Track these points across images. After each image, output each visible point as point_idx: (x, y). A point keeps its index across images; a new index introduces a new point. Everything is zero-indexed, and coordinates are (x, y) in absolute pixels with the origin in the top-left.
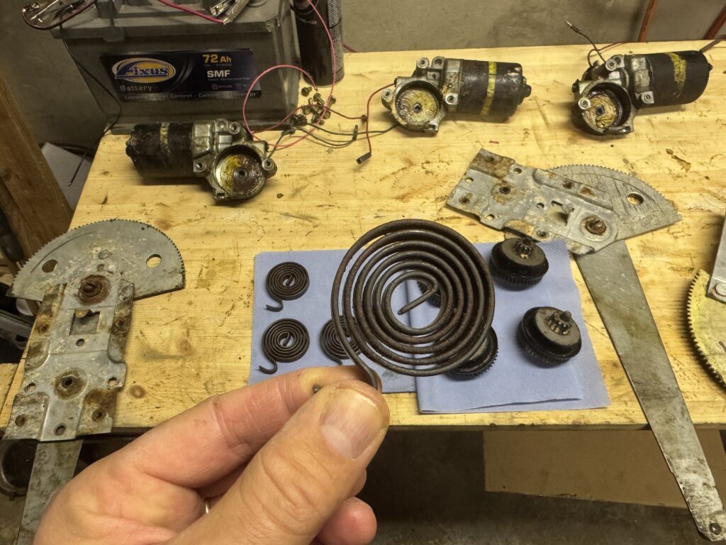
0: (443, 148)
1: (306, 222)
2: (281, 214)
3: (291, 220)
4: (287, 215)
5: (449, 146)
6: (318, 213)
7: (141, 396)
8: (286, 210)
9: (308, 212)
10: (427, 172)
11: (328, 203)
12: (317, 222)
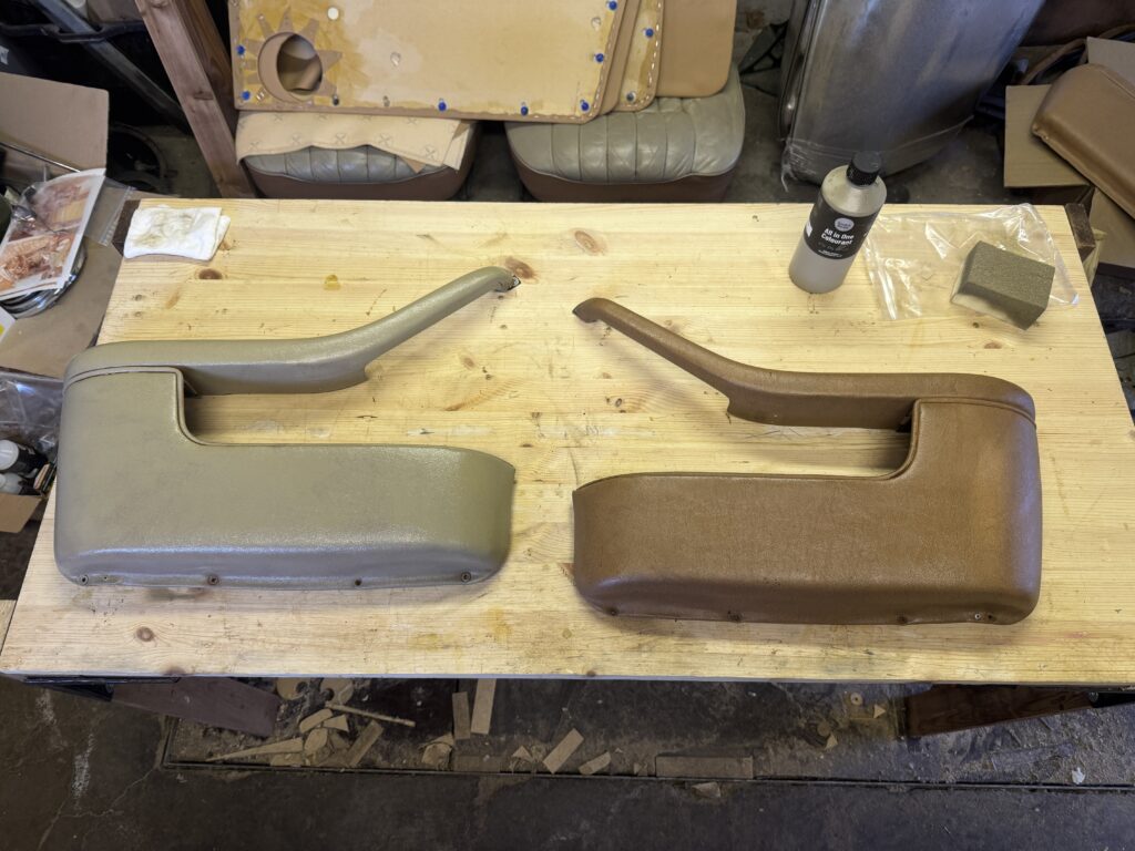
0: (511, 345)
5: (517, 343)
7: (149, 640)
10: (488, 377)
11: (370, 413)
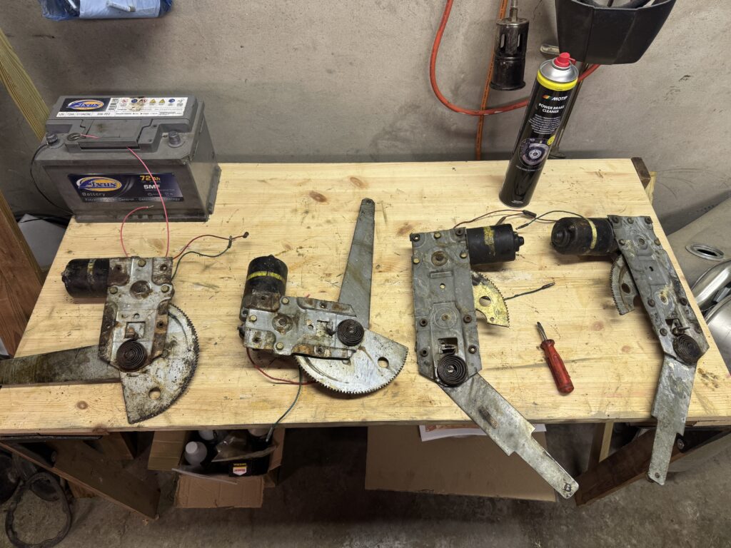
0: (313, 237)
1: (211, 290)
2: (194, 283)
3: (200, 288)
4: (198, 284)
6: (220, 283)
7: (84, 408)
8: (197, 281)
9: (213, 282)
10: (299, 255)
11: (228, 276)
12: (218, 290)
